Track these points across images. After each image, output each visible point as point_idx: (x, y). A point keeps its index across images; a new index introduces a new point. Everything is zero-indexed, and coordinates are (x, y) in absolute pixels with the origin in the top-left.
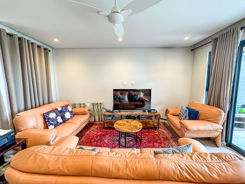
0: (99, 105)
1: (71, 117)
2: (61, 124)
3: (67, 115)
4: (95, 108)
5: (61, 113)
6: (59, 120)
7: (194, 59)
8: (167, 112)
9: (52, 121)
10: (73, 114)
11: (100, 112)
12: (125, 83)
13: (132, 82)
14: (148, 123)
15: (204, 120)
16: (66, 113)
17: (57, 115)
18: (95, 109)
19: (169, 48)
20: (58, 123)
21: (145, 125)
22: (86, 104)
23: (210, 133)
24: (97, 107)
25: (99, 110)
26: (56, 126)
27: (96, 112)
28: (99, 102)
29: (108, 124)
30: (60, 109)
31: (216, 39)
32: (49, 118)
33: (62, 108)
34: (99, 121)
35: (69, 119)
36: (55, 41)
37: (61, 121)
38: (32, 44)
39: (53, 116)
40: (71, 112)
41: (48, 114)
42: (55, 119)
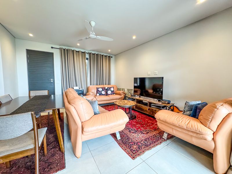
0: (131, 91)
1: (111, 94)
2: (103, 95)
3: (109, 92)
5: (107, 90)
6: (103, 93)
9: (99, 92)
10: (113, 93)
12: (149, 73)
13: (155, 72)
14: (154, 111)
16: (109, 91)
17: (103, 90)
20: (101, 93)
21: (151, 113)
26: (100, 95)
30: (106, 88)
32: (98, 90)
33: (108, 88)
35: (109, 94)
37: (104, 94)
38: (102, 55)
39: (100, 90)
40: (112, 91)
41: (99, 88)
42: (101, 92)
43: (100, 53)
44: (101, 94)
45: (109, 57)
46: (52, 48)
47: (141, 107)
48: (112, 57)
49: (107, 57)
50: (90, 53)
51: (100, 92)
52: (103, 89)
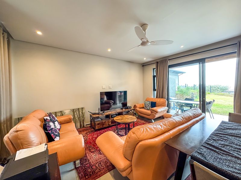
0: (80, 110)
4: (75, 114)
7: (143, 72)
8: (135, 106)
9: (56, 132)
11: (81, 118)
12: (104, 86)
13: (110, 86)
15: (159, 106)
16: (55, 123)
18: (76, 116)
19: (131, 62)
22: (65, 111)
23: (163, 112)
24: (78, 113)
25: (81, 116)
27: (77, 118)
28: (80, 106)
29: (99, 125)
31: (158, 62)
32: (52, 129)
33: (50, 117)
34: (80, 127)
36: (37, 34)
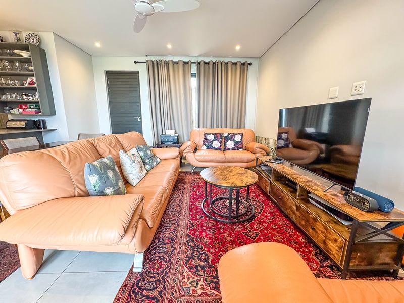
1: (233, 149)
2: (215, 149)
3: (230, 144)
5: (225, 140)
6: (216, 144)
9: (207, 142)
10: (239, 146)
16: (229, 141)
17: (216, 139)
26: (208, 148)
30: (226, 135)
32: (207, 139)
33: (229, 134)
35: (229, 149)
37: (218, 146)
38: (227, 64)
39: (211, 137)
40: (236, 143)
41: (207, 134)
42: (211, 142)
43: (221, 59)
44: (210, 147)
45: (244, 64)
46: (136, 62)
47: (280, 192)
48: (251, 64)
49: (239, 65)
50: (199, 63)
51: (209, 142)
52: (218, 137)
